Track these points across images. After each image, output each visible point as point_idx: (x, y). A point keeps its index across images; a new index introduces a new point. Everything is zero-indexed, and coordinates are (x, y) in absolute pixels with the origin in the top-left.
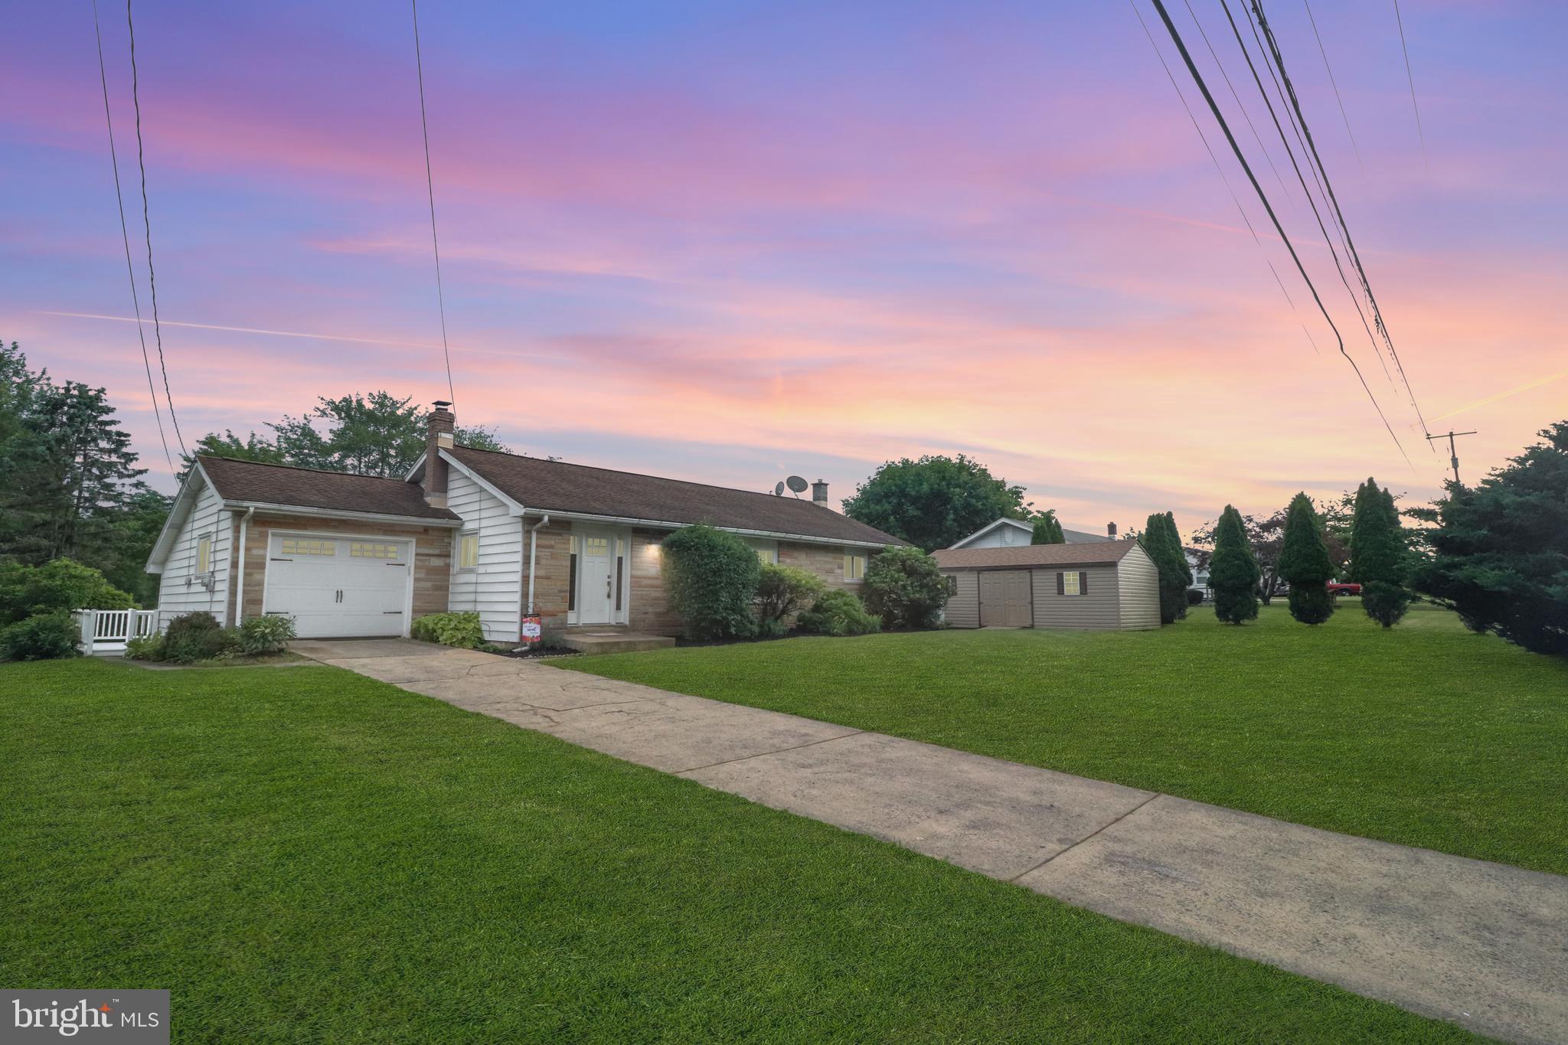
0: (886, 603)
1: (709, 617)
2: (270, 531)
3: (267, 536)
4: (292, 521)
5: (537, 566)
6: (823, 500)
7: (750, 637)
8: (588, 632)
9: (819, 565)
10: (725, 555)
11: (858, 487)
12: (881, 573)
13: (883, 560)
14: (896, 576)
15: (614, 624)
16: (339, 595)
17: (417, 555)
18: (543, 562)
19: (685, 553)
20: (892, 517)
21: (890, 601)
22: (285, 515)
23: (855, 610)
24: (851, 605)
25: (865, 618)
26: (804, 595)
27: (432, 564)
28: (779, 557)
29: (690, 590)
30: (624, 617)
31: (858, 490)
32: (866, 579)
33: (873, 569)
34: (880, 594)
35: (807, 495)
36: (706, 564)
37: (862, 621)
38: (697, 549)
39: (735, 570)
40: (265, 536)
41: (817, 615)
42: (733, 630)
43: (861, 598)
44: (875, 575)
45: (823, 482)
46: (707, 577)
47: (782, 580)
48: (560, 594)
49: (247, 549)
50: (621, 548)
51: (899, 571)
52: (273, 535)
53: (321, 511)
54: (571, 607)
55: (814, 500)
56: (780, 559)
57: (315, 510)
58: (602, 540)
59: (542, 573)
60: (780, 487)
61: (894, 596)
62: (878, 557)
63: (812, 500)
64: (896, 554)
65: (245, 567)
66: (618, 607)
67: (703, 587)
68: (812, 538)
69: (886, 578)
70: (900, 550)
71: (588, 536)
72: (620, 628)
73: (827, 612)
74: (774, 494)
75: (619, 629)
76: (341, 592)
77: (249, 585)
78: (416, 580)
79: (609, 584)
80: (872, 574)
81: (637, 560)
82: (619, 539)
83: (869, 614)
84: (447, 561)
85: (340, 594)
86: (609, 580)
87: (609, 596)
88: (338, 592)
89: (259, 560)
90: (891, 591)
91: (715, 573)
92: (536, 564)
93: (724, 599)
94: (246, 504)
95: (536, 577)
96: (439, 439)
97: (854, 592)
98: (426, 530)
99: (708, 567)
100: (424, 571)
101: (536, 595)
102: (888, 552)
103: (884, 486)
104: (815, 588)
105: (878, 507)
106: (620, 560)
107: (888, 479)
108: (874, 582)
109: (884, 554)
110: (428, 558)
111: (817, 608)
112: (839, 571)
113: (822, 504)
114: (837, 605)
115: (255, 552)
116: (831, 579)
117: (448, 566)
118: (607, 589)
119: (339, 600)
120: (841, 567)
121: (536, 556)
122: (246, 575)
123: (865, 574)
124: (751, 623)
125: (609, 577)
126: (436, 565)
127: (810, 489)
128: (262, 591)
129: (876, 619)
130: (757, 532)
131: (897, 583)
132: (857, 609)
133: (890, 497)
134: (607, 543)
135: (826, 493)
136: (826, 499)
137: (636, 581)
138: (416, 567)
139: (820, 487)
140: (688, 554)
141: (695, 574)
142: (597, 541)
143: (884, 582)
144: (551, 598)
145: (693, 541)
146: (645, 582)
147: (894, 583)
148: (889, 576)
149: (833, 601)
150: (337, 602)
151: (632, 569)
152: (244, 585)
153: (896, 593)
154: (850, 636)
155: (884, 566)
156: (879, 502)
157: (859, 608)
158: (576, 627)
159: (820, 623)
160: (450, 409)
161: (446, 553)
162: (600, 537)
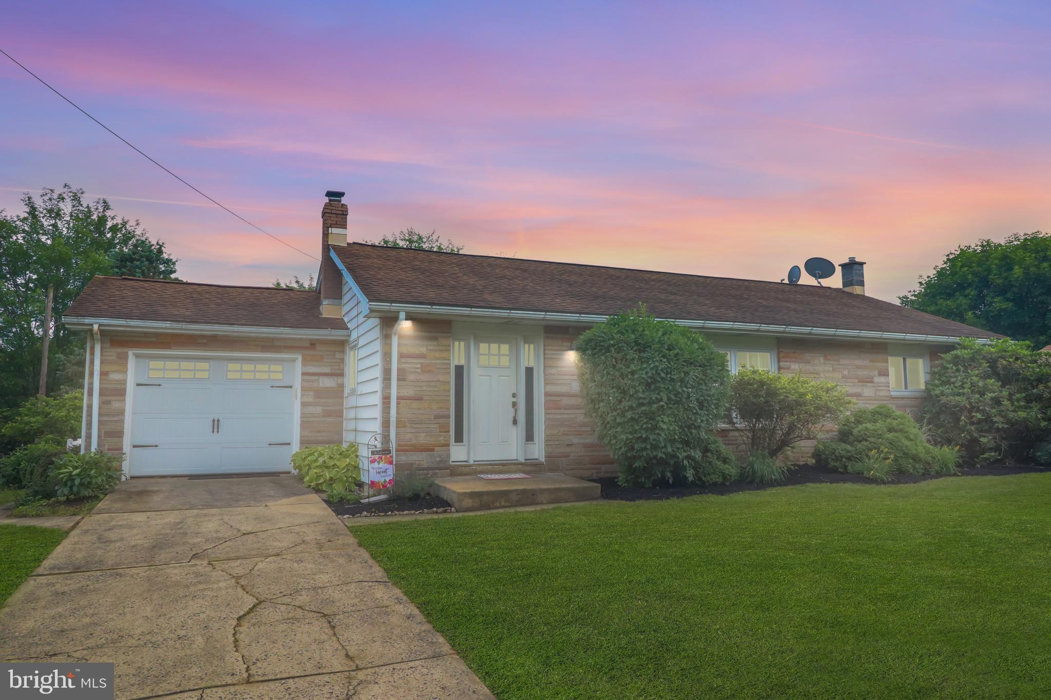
0: (965, 426)
1: (644, 454)
2: (130, 353)
3: (128, 357)
4: (153, 339)
5: (402, 383)
6: (858, 285)
7: (723, 484)
8: (482, 472)
9: (846, 372)
10: (664, 356)
11: (921, 280)
12: (953, 380)
13: (956, 361)
14: (981, 384)
15: (523, 461)
16: (216, 425)
17: (303, 374)
18: (411, 377)
19: (603, 358)
20: (970, 313)
21: (972, 423)
22: (145, 333)
23: (907, 438)
24: (901, 431)
25: (928, 452)
26: (813, 418)
27: (321, 385)
28: (779, 361)
29: (614, 413)
30: (538, 451)
31: (921, 283)
32: (927, 390)
33: (938, 376)
34: (955, 413)
35: (835, 281)
36: (633, 373)
37: (922, 456)
38: (619, 350)
39: (682, 381)
40: (124, 358)
41: (843, 445)
42: (690, 474)
43: (919, 419)
44: (944, 383)
45: (857, 260)
46: (637, 392)
47: (772, 393)
48: (436, 421)
49: (103, 374)
50: (529, 355)
51: (985, 377)
52: (137, 356)
53: (175, 325)
54: (459, 438)
55: (844, 286)
56: (782, 364)
57: (167, 324)
58: (502, 346)
59: (409, 392)
60: (794, 273)
61: (979, 416)
62: (948, 356)
63: (842, 287)
64: (979, 351)
65: (101, 395)
66: (529, 437)
67: (631, 408)
68: (831, 331)
69: (964, 388)
70: (984, 345)
71: (479, 339)
72: (532, 467)
73: (860, 442)
74: (786, 281)
75: (529, 468)
76: (218, 421)
77: (107, 415)
78: (303, 404)
79: (514, 405)
80: (937, 382)
81: (553, 371)
82: (525, 342)
83: (935, 444)
84: (340, 380)
85: (216, 422)
86: (515, 400)
87: (515, 422)
88: (214, 421)
89: (119, 386)
90: (973, 407)
91: (648, 385)
92: (398, 380)
93: (665, 427)
94: (87, 321)
95: (399, 398)
96: (330, 235)
97: (908, 410)
98: (313, 344)
99: (636, 376)
100: (312, 393)
101: (399, 424)
102: (965, 348)
103: (957, 276)
104: (832, 405)
105: (949, 302)
106: (529, 371)
107: (962, 267)
108: (942, 394)
109: (958, 352)
110: (316, 378)
111: (844, 436)
112: (882, 379)
113: (857, 290)
114: (875, 430)
115: (114, 376)
116: (868, 392)
117: (342, 386)
118: (511, 411)
119: (216, 430)
120: (885, 373)
121: (399, 370)
122: (102, 403)
123: (926, 383)
124: (725, 461)
125: (514, 396)
126: (326, 386)
127: (838, 270)
128: (122, 421)
129: (949, 454)
130: (738, 325)
131: (982, 394)
132: (912, 437)
133: (965, 288)
134: (510, 348)
135: (863, 277)
136: (861, 283)
137: (553, 401)
138: (303, 389)
139: (853, 269)
140: (606, 357)
141: (619, 388)
142: (494, 346)
143: (959, 395)
144: (424, 426)
145: (613, 339)
146: (566, 401)
147: (977, 396)
148: (968, 385)
149: (869, 425)
150: (213, 432)
151: (546, 384)
152: (100, 415)
153: (983, 412)
154: (899, 482)
155: (958, 370)
156: (950, 296)
157: (916, 435)
158: (465, 466)
159: (849, 459)
160: (344, 200)
161: (338, 372)
162: (500, 341)
